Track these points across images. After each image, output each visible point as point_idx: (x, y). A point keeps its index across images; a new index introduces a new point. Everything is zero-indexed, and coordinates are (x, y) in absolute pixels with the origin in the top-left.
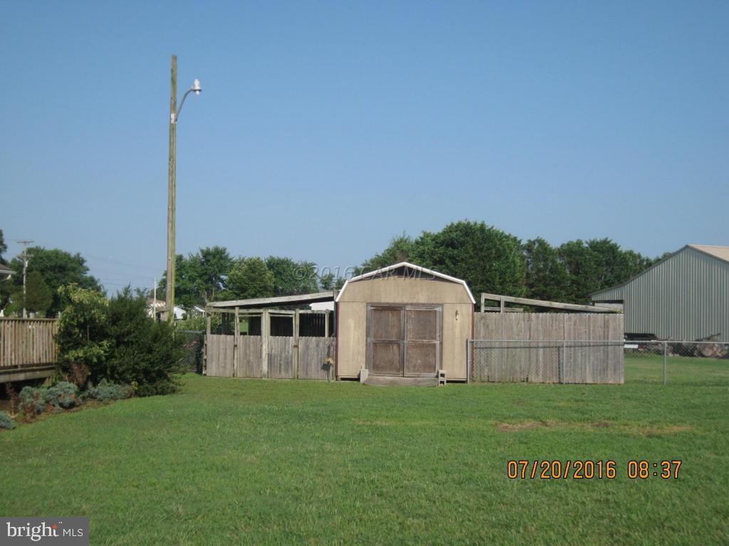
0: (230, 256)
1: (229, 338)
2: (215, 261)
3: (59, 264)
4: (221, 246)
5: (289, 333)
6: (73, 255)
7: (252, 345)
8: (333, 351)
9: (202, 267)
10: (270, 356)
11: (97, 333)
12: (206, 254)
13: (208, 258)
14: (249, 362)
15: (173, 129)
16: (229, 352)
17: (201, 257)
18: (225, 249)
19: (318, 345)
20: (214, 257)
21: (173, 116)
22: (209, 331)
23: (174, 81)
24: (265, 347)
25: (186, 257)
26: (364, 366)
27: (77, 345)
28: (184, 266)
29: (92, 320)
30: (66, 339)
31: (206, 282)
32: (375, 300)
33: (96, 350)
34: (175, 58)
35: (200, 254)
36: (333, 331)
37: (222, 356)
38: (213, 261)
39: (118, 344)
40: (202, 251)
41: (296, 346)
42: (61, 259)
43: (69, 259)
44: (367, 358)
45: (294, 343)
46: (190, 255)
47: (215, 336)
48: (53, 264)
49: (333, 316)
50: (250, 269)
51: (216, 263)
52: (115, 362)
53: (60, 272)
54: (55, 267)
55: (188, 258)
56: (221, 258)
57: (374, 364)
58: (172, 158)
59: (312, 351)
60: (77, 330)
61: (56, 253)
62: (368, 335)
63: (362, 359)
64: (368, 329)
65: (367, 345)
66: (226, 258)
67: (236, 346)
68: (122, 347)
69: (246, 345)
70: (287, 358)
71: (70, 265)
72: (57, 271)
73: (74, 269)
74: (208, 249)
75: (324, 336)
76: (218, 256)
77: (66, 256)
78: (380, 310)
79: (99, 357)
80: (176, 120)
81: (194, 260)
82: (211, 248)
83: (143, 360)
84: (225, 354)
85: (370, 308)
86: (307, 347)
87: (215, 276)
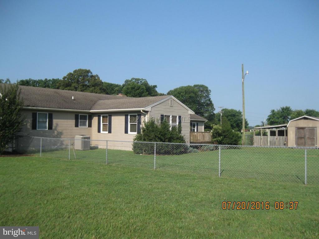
0: (292, 109)
1: (260, 136)
2: (286, 111)
3: (233, 114)
4: (288, 106)
5: (275, 135)
6: (238, 111)
7: (265, 139)
8: (287, 140)
9: (282, 114)
10: (270, 141)
11: (220, 135)
12: (283, 109)
13: (284, 110)
14: (265, 143)
15: (243, 83)
16: (260, 140)
17: (281, 110)
18: (290, 107)
19: (283, 138)
20: (286, 110)
21: (243, 80)
22: (254, 135)
23: (243, 71)
24: (269, 139)
25: (276, 110)
26: (295, 144)
27: (215, 138)
28: (275, 114)
29: (218, 132)
30: (213, 136)
31: (283, 119)
32: (298, 126)
33: (219, 139)
34: (243, 65)
35: (281, 109)
36: (287, 135)
37: (258, 142)
38: (285, 112)
39: (225, 137)
40: (281, 108)
41: (277, 139)
42: (233, 112)
43: (236, 112)
44: (296, 142)
45: (276, 138)
46: (277, 109)
47: (256, 136)
48: (231, 114)
49: (287, 131)
50: (298, 114)
51: (286, 112)
52: (223, 141)
53: (233, 117)
54: (231, 115)
55: (276, 111)
56: (288, 110)
57: (297, 144)
58: (243, 91)
59: (281, 140)
60: (215, 134)
61: (232, 110)
62: (296, 136)
63: (294, 142)
64: (296, 134)
65: (296, 138)
66: (290, 110)
67: (261, 139)
68: (226, 138)
69: (264, 139)
70: (274, 142)
71: (236, 114)
72: (232, 116)
73: (238, 116)
74: (283, 107)
75: (284, 136)
76: (287, 110)
77: (236, 111)
78: (299, 129)
79: (220, 140)
80: (244, 81)
81: (279, 111)
82: (285, 107)
83: (230, 141)
84: (259, 141)
85: (296, 128)
86: (280, 139)
87: (286, 117)
